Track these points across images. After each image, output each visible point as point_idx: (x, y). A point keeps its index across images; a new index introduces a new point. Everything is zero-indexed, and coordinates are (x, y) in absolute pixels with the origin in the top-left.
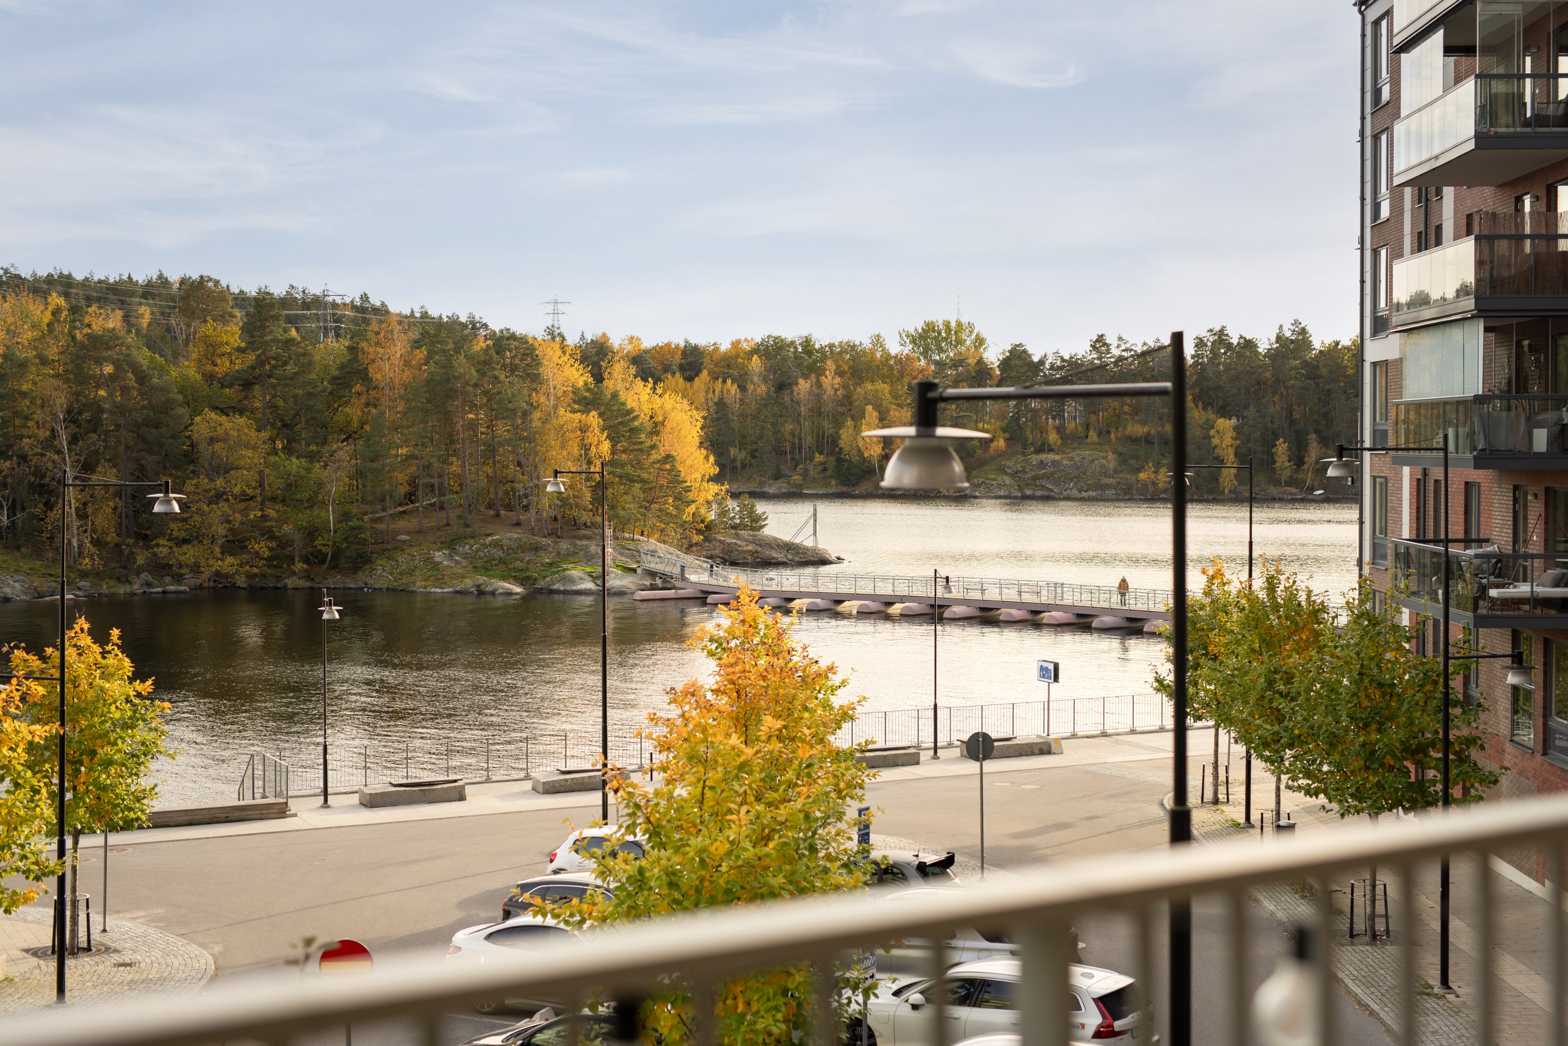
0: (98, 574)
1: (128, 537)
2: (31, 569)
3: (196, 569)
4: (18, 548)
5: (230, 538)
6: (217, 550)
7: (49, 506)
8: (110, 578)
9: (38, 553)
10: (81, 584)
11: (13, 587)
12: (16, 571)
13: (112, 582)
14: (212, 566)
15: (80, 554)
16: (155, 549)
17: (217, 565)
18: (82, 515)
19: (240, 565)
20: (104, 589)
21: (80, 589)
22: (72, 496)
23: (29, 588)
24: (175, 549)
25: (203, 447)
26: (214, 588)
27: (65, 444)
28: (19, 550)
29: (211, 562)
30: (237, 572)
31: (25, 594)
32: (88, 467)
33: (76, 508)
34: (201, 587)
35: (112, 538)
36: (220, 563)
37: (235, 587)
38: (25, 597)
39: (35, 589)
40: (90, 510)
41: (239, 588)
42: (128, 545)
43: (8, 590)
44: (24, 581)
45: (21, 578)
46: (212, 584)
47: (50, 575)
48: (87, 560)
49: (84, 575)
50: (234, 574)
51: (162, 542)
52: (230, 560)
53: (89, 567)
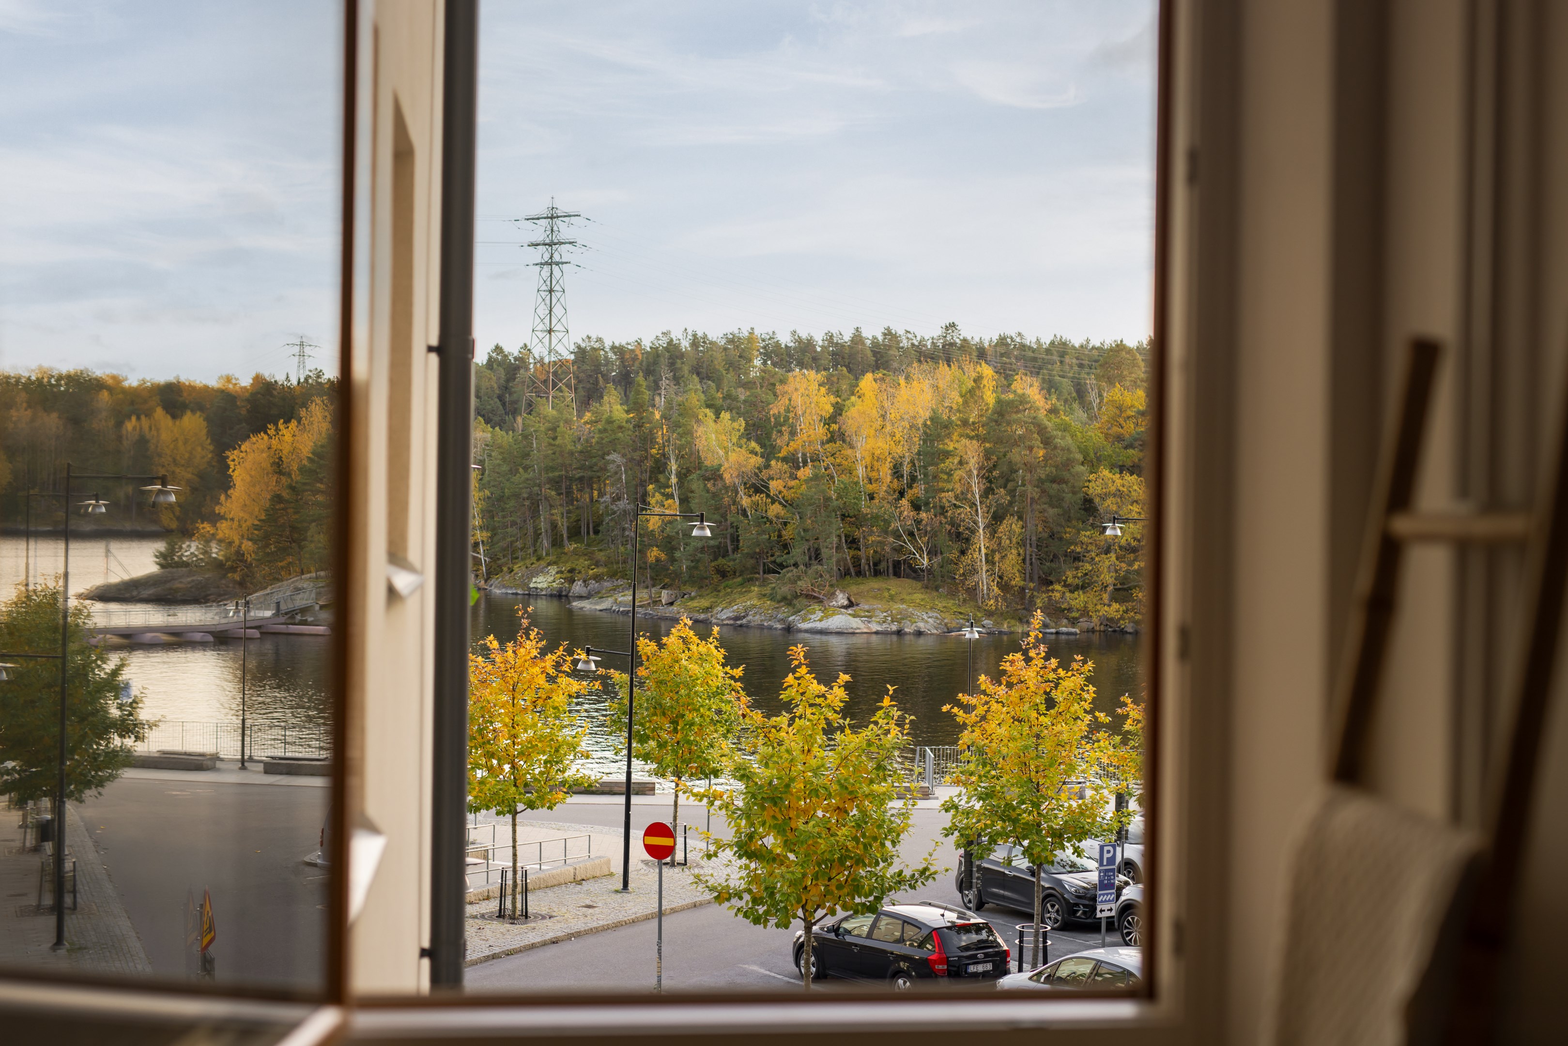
0: (1002, 614)
1: (1032, 580)
2: (945, 607)
3: (1085, 612)
4: (937, 589)
5: (1119, 586)
6: (1106, 597)
7: (963, 552)
8: (1013, 618)
9: (952, 594)
10: (986, 622)
11: (927, 622)
12: (931, 608)
13: (1013, 622)
14: (1099, 611)
15: (988, 594)
16: (1050, 594)
17: (1104, 611)
18: (990, 561)
19: (1126, 612)
20: (1005, 627)
21: (984, 627)
22: (981, 542)
23: (940, 624)
24: (1068, 595)
25: (1097, 500)
26: (1104, 631)
27: (977, 497)
28: (937, 591)
29: (1099, 607)
30: (1122, 618)
31: (936, 628)
32: (997, 518)
33: (986, 555)
34: (1093, 631)
35: (1017, 581)
36: (1106, 608)
37: (1123, 632)
38: (935, 631)
39: (946, 625)
40: (997, 557)
41: (1127, 633)
42: (1030, 589)
43: (922, 625)
44: (937, 618)
45: (935, 614)
46: (1102, 628)
47: (961, 613)
48: (992, 602)
49: (990, 614)
50: (1119, 619)
51: (1058, 587)
52: (1116, 606)
53: (994, 608)
